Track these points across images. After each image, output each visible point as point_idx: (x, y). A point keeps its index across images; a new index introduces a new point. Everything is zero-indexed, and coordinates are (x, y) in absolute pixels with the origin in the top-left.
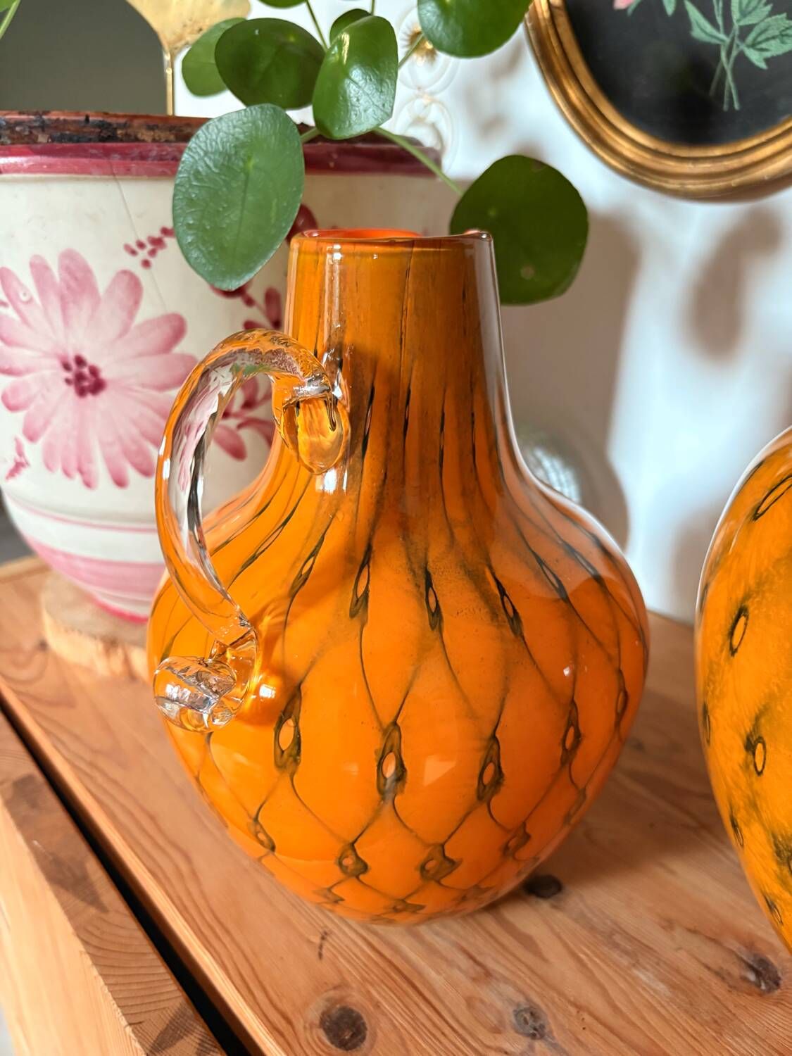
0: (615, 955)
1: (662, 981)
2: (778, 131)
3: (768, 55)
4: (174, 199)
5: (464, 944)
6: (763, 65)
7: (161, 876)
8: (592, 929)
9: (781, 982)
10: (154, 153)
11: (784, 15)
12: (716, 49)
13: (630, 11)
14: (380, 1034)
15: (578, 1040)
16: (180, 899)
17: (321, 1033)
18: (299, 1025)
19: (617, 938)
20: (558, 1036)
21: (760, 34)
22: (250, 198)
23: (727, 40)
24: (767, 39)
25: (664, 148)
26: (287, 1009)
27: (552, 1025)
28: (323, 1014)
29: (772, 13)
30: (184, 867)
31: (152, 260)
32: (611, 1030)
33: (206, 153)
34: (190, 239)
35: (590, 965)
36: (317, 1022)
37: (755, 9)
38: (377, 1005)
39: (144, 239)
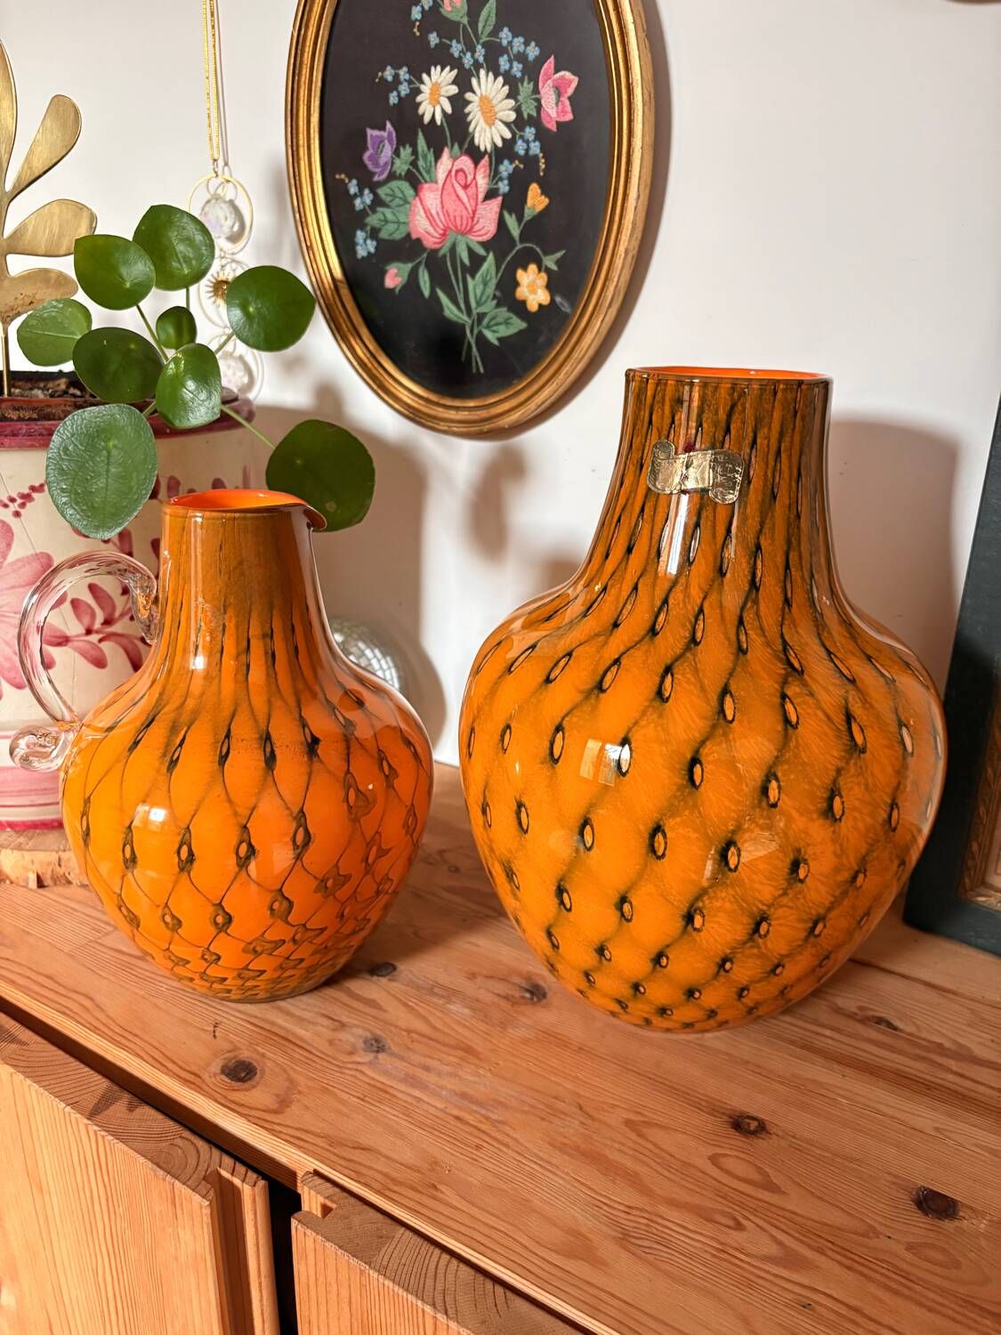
0: (435, 1000)
1: (467, 1007)
2: (511, 392)
3: (499, 335)
4: (47, 469)
5: (324, 1012)
6: (496, 343)
7: (68, 1012)
8: (418, 988)
9: (548, 996)
10: (24, 431)
11: (505, 309)
12: (463, 327)
13: (397, 290)
14: (267, 1070)
15: (409, 1048)
16: (90, 1023)
17: (223, 1077)
18: (206, 1076)
19: (436, 990)
20: (395, 1049)
21: (491, 320)
22: (113, 470)
23: (470, 321)
24: (497, 324)
25: (433, 397)
26: (194, 1069)
27: (389, 1043)
28: (223, 1067)
29: (498, 305)
30: (88, 1003)
31: (22, 511)
32: (431, 1039)
33: (73, 435)
34: (64, 500)
35: (416, 1007)
36: (218, 1071)
37: (486, 301)
38: (263, 1055)
39: (14, 495)
